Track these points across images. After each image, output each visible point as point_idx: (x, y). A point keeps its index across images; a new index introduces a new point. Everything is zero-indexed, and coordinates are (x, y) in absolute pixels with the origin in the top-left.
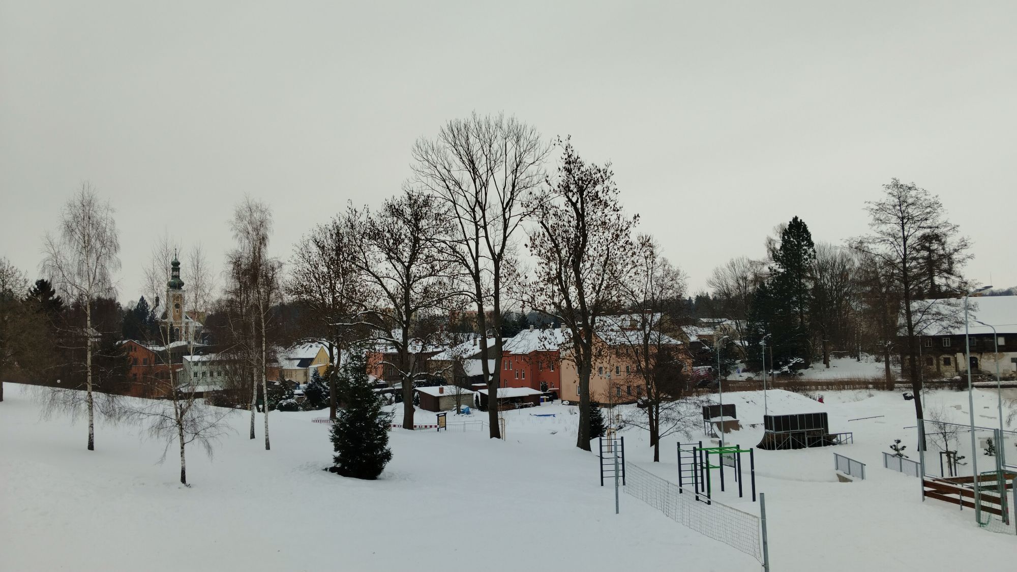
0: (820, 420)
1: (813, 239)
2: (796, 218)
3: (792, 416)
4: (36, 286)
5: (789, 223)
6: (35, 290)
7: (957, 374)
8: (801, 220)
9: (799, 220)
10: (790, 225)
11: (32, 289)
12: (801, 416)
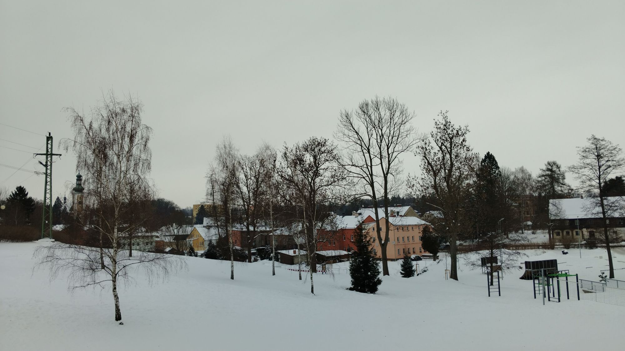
0: (553, 263)
1: (499, 165)
3: (540, 261)
4: (16, 190)
5: (485, 156)
6: (16, 192)
7: (583, 240)
8: (491, 154)
9: (490, 154)
10: (485, 157)
11: (14, 192)
12: (545, 261)
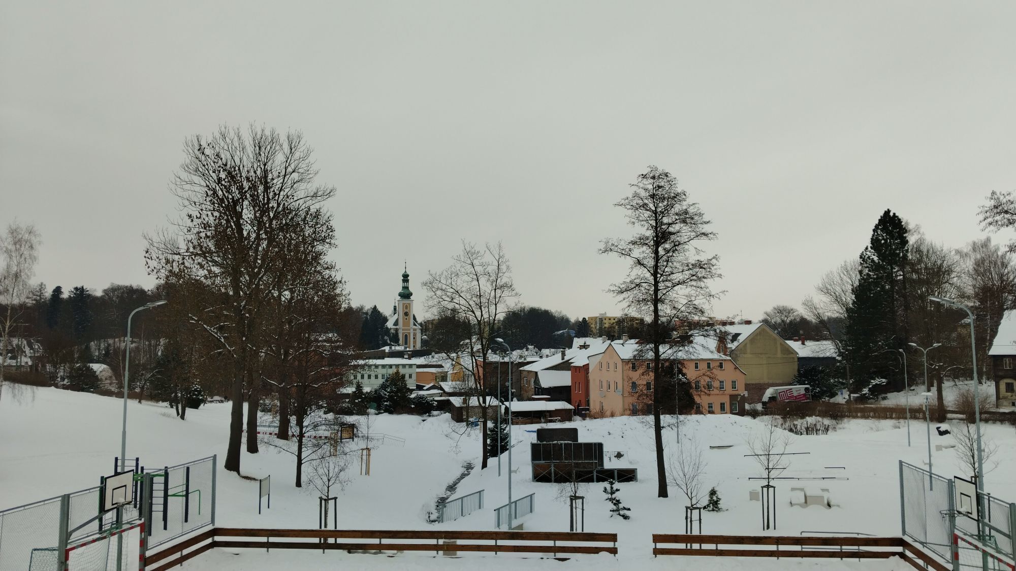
2: (888, 211)
